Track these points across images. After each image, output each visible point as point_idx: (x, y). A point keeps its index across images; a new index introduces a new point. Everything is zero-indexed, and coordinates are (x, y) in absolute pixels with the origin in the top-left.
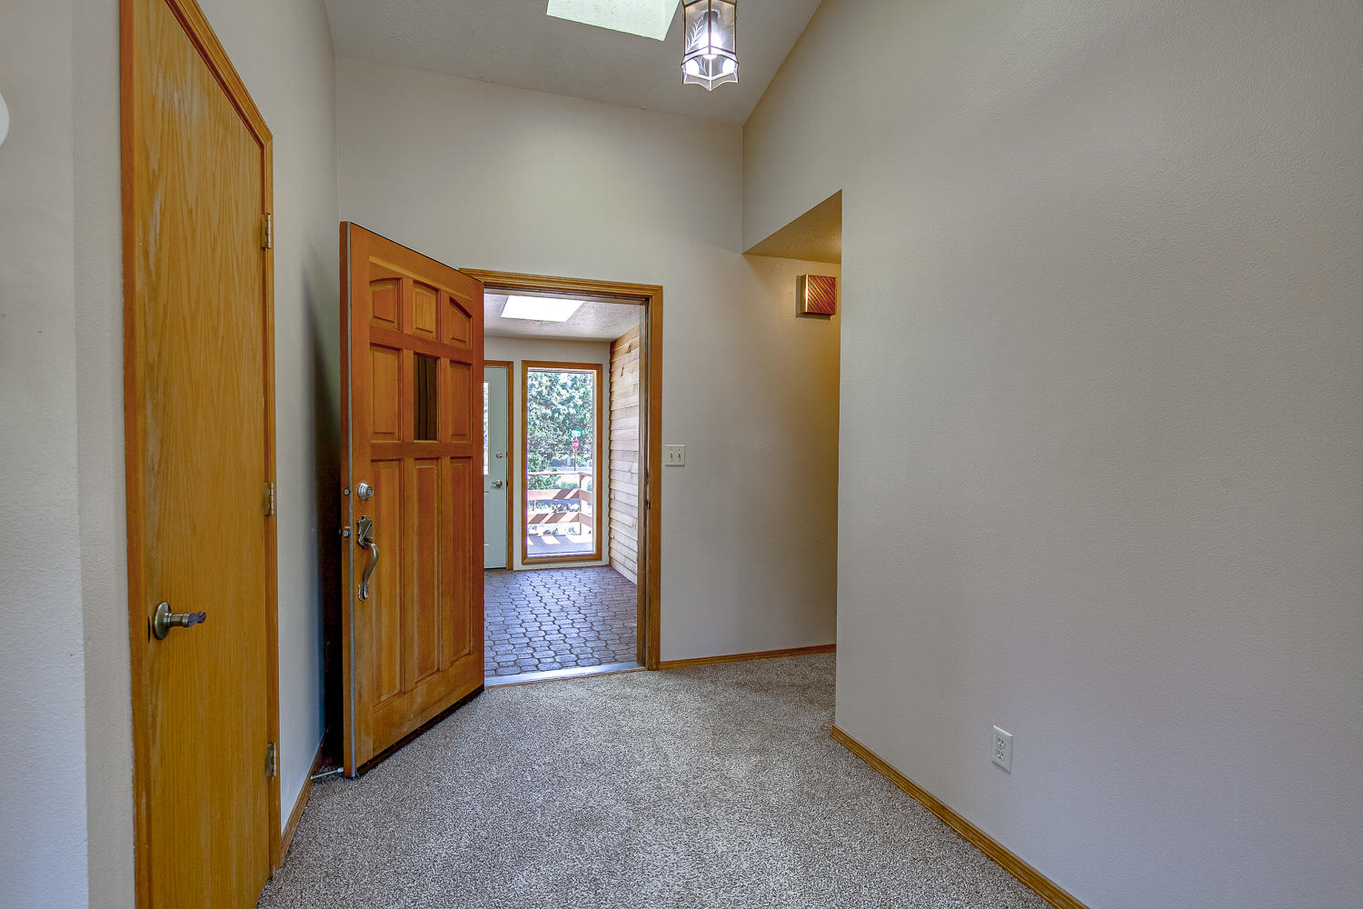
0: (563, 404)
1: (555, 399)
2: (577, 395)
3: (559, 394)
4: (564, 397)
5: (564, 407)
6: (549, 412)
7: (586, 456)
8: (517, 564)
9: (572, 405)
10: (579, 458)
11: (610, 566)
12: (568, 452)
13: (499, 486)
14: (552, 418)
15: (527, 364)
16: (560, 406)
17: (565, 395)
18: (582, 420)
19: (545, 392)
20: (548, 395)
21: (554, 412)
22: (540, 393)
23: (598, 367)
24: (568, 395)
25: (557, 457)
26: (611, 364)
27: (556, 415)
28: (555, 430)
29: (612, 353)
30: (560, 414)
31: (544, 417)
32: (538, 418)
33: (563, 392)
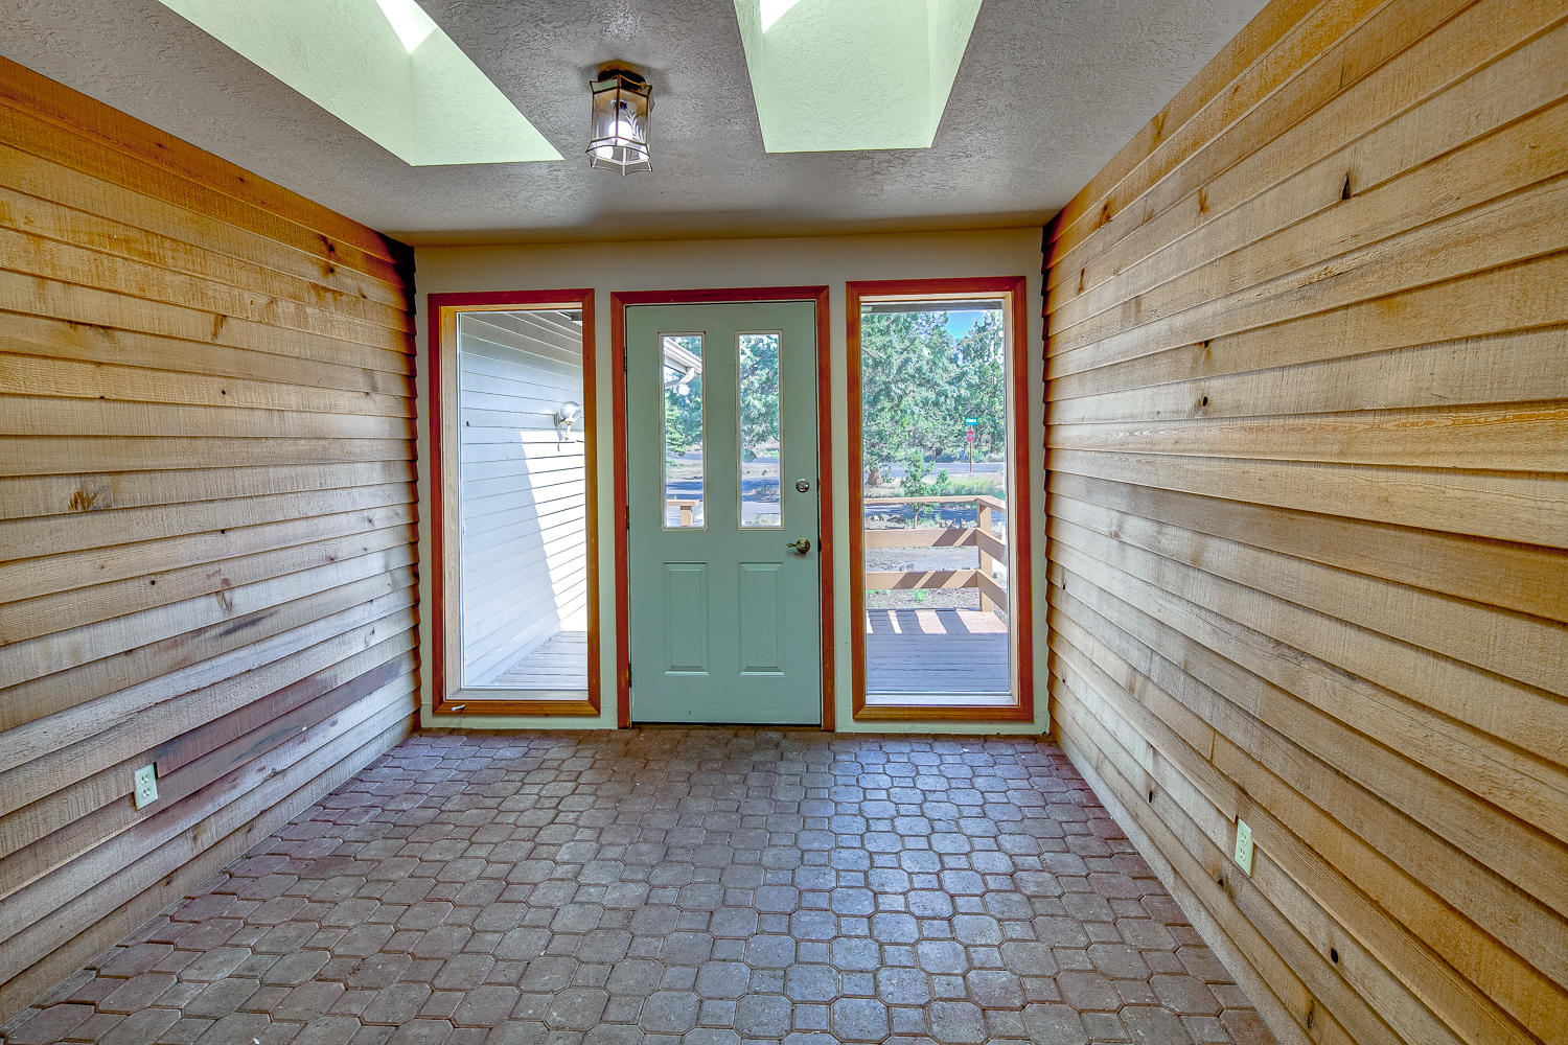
0: (950, 383)
1: (940, 378)
2: (970, 368)
3: (945, 370)
4: (953, 375)
5: (953, 387)
6: (932, 395)
7: (985, 449)
8: (845, 722)
9: (963, 383)
10: (976, 451)
11: (1052, 740)
12: (961, 444)
13: (803, 552)
14: (936, 404)
15: (858, 288)
16: (947, 387)
17: (954, 370)
18: (978, 405)
19: (925, 368)
20: (931, 371)
21: (938, 395)
22: (919, 370)
23: (1014, 284)
24: (959, 371)
25: (948, 451)
26: (1047, 273)
27: (942, 399)
28: (944, 419)
29: (1049, 248)
30: (946, 397)
31: (925, 403)
32: (917, 405)
33: (952, 367)
